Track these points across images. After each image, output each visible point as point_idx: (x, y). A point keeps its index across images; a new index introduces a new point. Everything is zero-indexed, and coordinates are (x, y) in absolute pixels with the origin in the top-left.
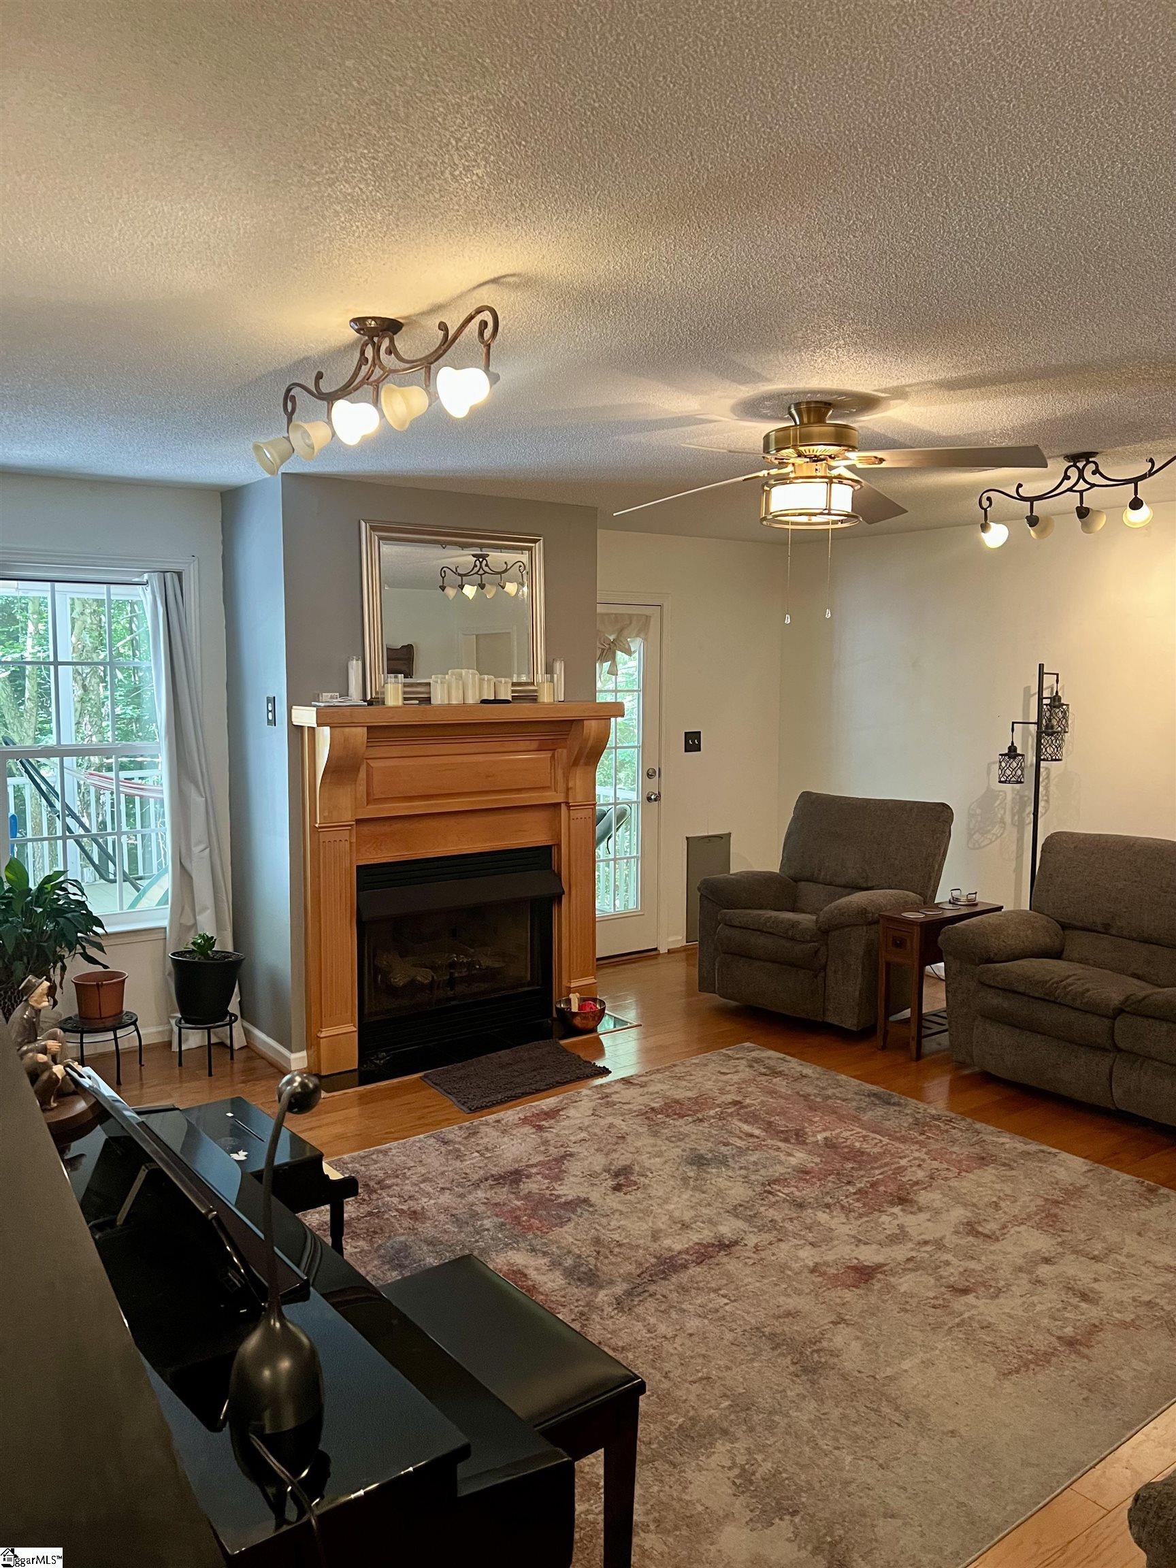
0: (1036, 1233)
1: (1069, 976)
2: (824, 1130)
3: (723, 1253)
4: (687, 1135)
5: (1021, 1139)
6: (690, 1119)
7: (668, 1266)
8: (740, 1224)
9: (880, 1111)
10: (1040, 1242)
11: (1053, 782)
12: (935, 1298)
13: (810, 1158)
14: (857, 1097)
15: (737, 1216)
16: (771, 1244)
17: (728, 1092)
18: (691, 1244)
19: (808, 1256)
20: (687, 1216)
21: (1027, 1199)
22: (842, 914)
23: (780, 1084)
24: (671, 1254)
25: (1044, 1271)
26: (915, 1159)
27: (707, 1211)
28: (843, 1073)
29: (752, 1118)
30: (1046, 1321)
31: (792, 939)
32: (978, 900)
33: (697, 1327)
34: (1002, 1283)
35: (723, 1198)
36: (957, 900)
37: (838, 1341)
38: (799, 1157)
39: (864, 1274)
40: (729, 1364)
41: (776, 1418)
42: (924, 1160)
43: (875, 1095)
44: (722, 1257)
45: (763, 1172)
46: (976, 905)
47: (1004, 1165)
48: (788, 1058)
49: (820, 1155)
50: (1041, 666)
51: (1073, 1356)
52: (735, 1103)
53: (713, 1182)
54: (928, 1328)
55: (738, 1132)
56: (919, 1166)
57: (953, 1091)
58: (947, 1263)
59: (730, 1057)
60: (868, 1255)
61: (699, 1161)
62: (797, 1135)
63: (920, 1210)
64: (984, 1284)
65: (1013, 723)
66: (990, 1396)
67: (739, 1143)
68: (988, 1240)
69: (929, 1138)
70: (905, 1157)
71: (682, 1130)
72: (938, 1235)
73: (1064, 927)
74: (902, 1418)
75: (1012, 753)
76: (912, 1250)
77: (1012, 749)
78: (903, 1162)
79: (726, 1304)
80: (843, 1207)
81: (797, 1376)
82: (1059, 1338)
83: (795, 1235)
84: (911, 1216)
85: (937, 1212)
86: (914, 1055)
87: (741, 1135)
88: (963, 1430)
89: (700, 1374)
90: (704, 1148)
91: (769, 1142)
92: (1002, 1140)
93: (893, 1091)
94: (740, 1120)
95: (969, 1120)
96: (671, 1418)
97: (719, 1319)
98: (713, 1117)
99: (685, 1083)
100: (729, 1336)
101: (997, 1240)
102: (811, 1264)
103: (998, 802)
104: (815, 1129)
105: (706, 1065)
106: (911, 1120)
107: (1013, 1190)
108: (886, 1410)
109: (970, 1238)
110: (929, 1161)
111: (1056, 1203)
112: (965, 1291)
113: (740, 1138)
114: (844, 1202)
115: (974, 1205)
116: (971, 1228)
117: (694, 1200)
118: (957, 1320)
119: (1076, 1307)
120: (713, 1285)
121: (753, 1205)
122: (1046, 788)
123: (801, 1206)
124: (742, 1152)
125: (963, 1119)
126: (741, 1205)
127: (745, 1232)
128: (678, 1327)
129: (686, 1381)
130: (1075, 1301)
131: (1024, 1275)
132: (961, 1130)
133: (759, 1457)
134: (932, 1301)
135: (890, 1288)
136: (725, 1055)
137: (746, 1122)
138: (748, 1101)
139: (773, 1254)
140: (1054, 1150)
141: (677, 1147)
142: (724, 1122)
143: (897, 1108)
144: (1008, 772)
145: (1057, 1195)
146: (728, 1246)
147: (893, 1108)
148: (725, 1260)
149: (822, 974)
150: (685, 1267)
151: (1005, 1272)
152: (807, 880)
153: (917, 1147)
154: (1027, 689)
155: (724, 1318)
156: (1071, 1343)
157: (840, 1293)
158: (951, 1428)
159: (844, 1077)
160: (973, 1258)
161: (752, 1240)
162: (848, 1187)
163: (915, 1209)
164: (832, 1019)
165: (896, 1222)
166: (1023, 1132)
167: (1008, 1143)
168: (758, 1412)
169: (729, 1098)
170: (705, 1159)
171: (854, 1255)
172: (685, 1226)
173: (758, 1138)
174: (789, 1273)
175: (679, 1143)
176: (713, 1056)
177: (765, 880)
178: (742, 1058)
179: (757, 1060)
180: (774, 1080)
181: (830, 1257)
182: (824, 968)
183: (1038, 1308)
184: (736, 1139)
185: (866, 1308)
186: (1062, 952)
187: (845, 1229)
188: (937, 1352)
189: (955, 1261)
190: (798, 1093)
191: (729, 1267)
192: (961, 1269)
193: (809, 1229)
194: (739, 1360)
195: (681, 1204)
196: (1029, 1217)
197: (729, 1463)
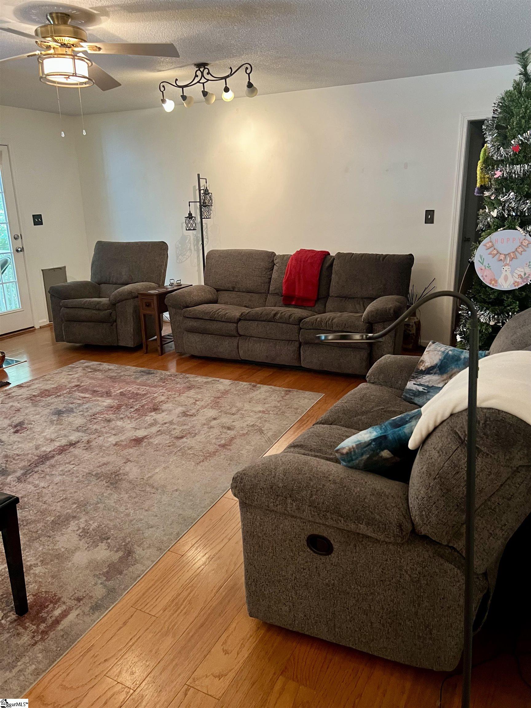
0: (211, 410)
1: (219, 309)
2: (119, 389)
3: (72, 447)
4: (52, 403)
5: (205, 377)
6: (54, 396)
7: (44, 458)
8: (80, 434)
9: (145, 377)
10: (212, 413)
11: (209, 229)
12: (170, 443)
13: (112, 401)
14: (135, 374)
15: (78, 431)
16: (95, 439)
17: (73, 382)
18: (56, 447)
19: (113, 440)
20: (53, 436)
21: (207, 398)
22: (121, 295)
23: (99, 375)
24: (45, 453)
25: (213, 423)
26: (161, 393)
27: (63, 432)
28: (128, 365)
29: (85, 390)
30: (214, 440)
31: (99, 310)
32: (182, 283)
33: (60, 479)
34: (197, 431)
35: (71, 425)
36: (173, 284)
37: (127, 469)
38: (108, 402)
39: (138, 441)
40: (76, 490)
41: (99, 505)
42: (164, 393)
43: (143, 372)
44: (72, 449)
45: (90, 411)
46: (181, 285)
47: (199, 388)
48: (102, 363)
49: (118, 400)
50: (198, 175)
51: (224, 450)
52: (77, 386)
53: (66, 420)
54: (167, 455)
55: (78, 397)
56: (163, 395)
57: (178, 364)
58: (175, 429)
59: (74, 367)
60: (140, 434)
61: (59, 413)
62: (107, 393)
63: (163, 411)
64: (189, 433)
65: (189, 202)
66: (192, 473)
67: (79, 402)
68: (192, 417)
69: (167, 384)
70: (156, 393)
71: (49, 402)
72: (171, 419)
73: (218, 290)
74: (155, 490)
75: (190, 216)
76: (160, 427)
77: (190, 214)
78: (155, 395)
79: (74, 467)
80: (129, 417)
81: (109, 487)
82: (219, 445)
83: (106, 433)
84: (160, 415)
85: (170, 411)
86: (160, 354)
87: (80, 398)
88: (181, 488)
89: (62, 498)
90: (61, 407)
91: (94, 399)
92: (197, 379)
93: (151, 368)
94: (79, 392)
95: (184, 374)
96: (48, 519)
97: (71, 474)
98: (65, 394)
99: (50, 382)
100: (75, 480)
101: (195, 416)
102: (114, 443)
103: (187, 241)
104: (115, 390)
105: (61, 373)
106: (159, 379)
107: (202, 397)
108: (148, 489)
109: (184, 418)
110: (167, 392)
111: (219, 398)
112: (182, 437)
113: (80, 399)
114: (129, 415)
115: (186, 405)
116: (185, 414)
117: (57, 429)
118: (179, 449)
119: (226, 433)
120: (67, 461)
121: (86, 425)
122: (207, 232)
123: (109, 421)
124: (80, 405)
125: (181, 374)
126: (80, 427)
127: (82, 437)
128: (50, 482)
129: (55, 502)
130: (225, 431)
131: (206, 426)
132: (180, 378)
133: (91, 522)
134: (168, 444)
135: (149, 444)
136: (71, 367)
137: (82, 392)
138: (83, 384)
139: (96, 443)
140: (218, 379)
141: (47, 409)
142: (71, 394)
143: (153, 375)
144: (189, 225)
145: (219, 395)
146: (74, 444)
147: (151, 375)
148: (73, 449)
149: (115, 324)
150: (53, 457)
151: (199, 426)
152: (105, 283)
153: (161, 388)
154: (195, 187)
155: (73, 473)
156: (223, 446)
157: (128, 451)
158: (176, 489)
159: (129, 367)
160: (185, 425)
161: (85, 439)
162: (131, 409)
163: (161, 412)
164: (122, 344)
165: (153, 418)
166: (206, 375)
167: (200, 379)
168: (91, 505)
169: (73, 384)
170: (62, 411)
171: (134, 435)
172: (52, 440)
173: (88, 398)
174: (104, 448)
175: (48, 407)
176: (65, 368)
177: (84, 284)
178: (80, 367)
179: (87, 367)
180: (96, 373)
181: (123, 438)
182: (116, 321)
183: (211, 437)
184: (77, 400)
185: (139, 454)
186: (217, 301)
187: (130, 426)
188: (170, 462)
189: (178, 428)
190: (107, 377)
191: (75, 452)
192: (181, 430)
193: (113, 429)
194: (81, 488)
195: (50, 432)
196: (208, 405)
197: (77, 528)
